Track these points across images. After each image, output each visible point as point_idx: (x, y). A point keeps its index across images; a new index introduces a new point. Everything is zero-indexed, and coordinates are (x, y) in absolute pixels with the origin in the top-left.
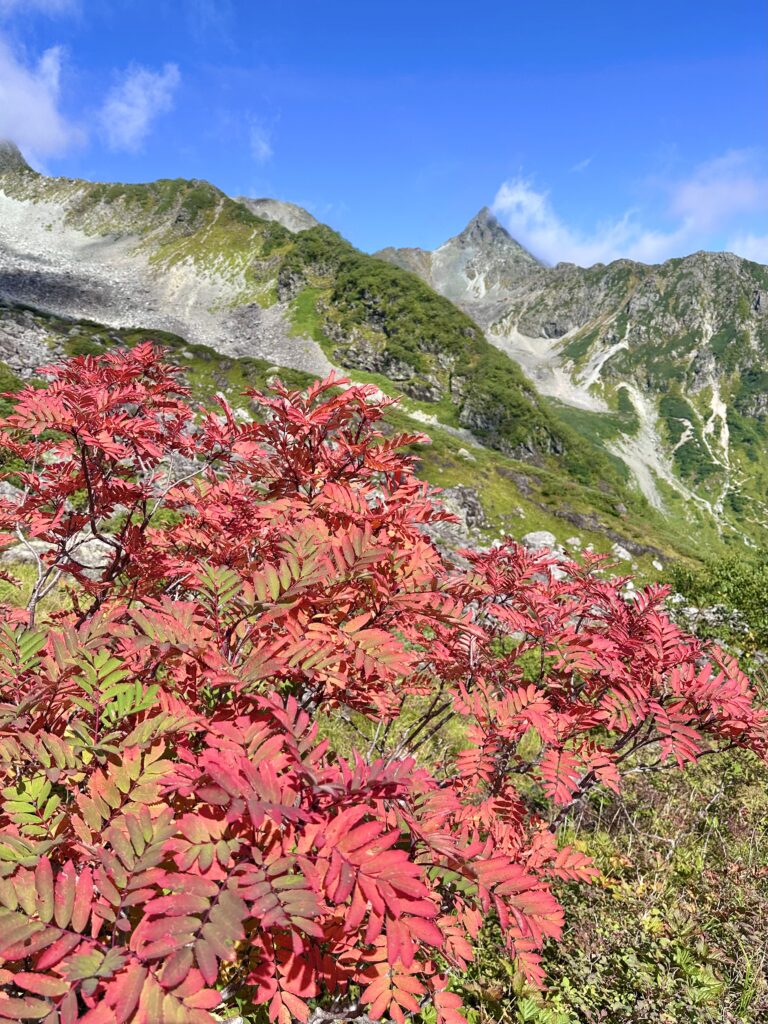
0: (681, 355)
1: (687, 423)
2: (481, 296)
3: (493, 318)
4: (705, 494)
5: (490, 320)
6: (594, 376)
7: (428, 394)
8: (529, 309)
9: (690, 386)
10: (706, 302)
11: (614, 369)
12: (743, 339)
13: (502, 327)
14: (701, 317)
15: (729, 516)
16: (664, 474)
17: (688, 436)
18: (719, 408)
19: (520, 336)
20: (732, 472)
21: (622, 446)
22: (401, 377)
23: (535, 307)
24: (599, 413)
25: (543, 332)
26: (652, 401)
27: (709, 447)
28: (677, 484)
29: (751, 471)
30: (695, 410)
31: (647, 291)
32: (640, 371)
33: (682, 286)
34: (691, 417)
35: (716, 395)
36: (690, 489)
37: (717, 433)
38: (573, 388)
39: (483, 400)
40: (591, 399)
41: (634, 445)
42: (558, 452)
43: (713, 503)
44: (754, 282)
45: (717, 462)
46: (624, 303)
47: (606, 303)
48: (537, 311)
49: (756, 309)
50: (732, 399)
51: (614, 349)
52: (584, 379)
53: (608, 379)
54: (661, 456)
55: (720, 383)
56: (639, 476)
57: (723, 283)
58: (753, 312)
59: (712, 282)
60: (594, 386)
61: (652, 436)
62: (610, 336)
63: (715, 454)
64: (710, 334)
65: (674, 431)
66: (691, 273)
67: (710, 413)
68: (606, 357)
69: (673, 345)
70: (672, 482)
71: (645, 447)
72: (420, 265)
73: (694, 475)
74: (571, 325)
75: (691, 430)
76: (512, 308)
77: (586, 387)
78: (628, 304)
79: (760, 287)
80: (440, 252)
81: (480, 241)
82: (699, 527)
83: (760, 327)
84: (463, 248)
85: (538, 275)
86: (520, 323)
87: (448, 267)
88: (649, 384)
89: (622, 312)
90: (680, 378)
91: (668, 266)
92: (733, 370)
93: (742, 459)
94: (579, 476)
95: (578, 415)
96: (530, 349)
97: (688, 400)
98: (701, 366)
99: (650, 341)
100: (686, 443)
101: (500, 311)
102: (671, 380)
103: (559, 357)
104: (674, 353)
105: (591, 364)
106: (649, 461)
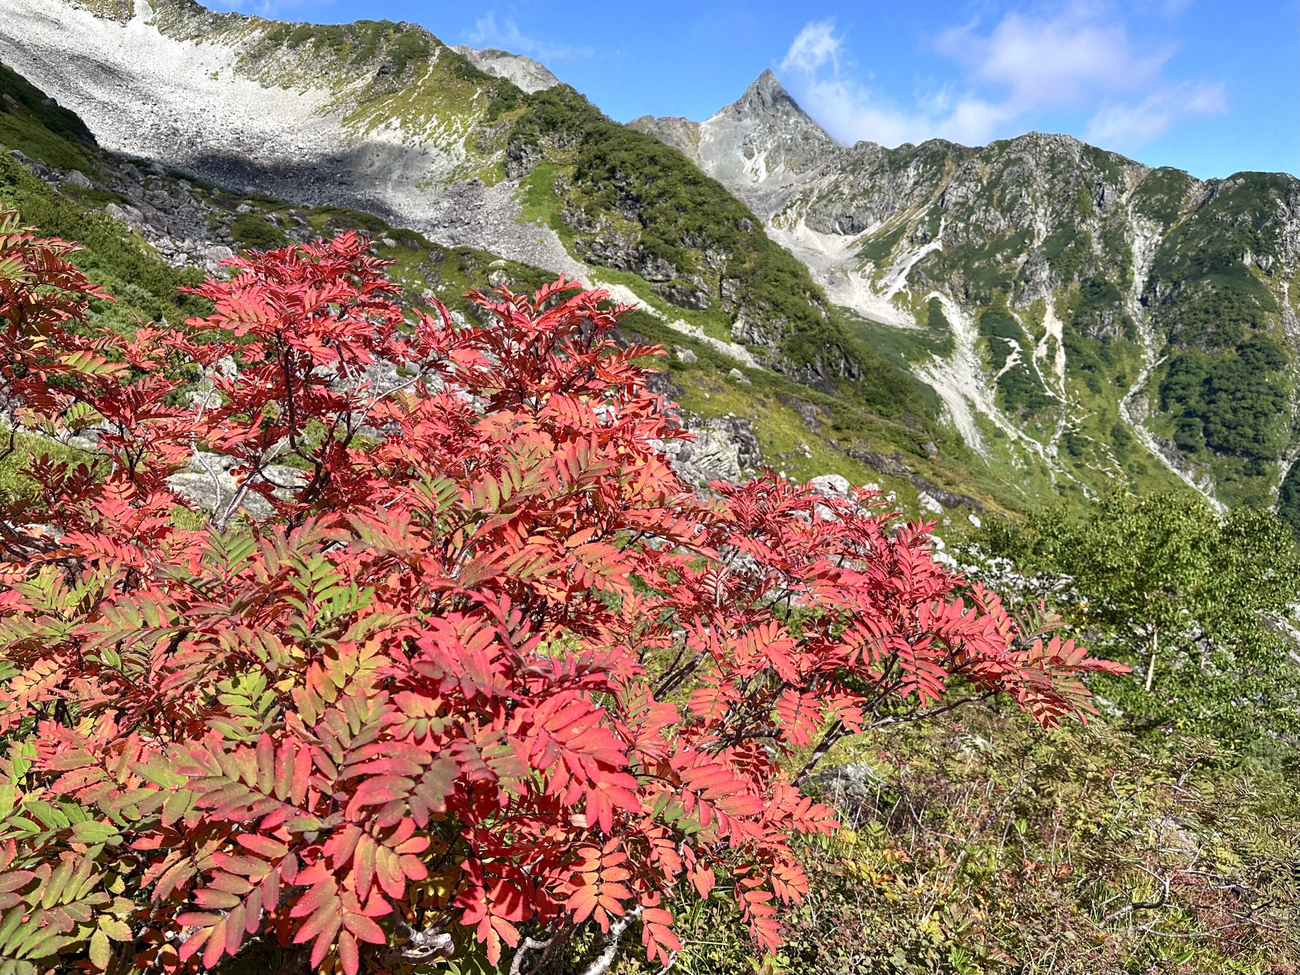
0: (1007, 260)
1: (1013, 344)
2: (761, 180)
3: (776, 208)
4: (1035, 432)
5: (771, 210)
6: (899, 284)
7: (693, 300)
8: (820, 198)
9: (1018, 298)
10: (1038, 194)
11: (924, 275)
12: (1084, 242)
13: (787, 219)
14: (1033, 213)
15: (1066, 461)
16: (984, 406)
17: (1015, 360)
18: (1054, 327)
19: (808, 230)
20: (1069, 406)
21: (933, 370)
22: (660, 277)
23: (827, 195)
24: (905, 330)
25: (837, 227)
26: (970, 315)
27: (1040, 374)
28: (1000, 420)
29: (1093, 405)
30: (1024, 328)
31: (966, 179)
32: (956, 277)
33: (1009, 175)
34: (1019, 336)
35: (1050, 309)
36: (1017, 426)
37: (1051, 356)
38: (873, 297)
39: (761, 309)
40: (895, 311)
41: (948, 369)
42: (853, 376)
43: (1045, 444)
44: (1098, 173)
45: (1050, 393)
46: (937, 193)
47: (916, 193)
48: (830, 201)
49: (1099, 205)
50: (1069, 316)
51: (923, 251)
52: (887, 286)
53: (916, 287)
54: (982, 384)
55: (1055, 295)
56: (953, 409)
57: (1060, 173)
58: (1097, 209)
59: (1047, 171)
60: (898, 296)
61: (970, 359)
62: (919, 234)
63: (1048, 384)
64: (1044, 234)
65: (998, 354)
66: (1021, 159)
67: (1044, 332)
68: (915, 260)
69: (998, 246)
70: (993, 415)
71: (962, 372)
72: (685, 139)
73: (1021, 409)
74: (871, 219)
75: (1019, 353)
76: (799, 196)
77: (889, 296)
78: (943, 194)
79: (1105, 179)
80: (712, 124)
81: (761, 112)
82: (1029, 473)
83: (1104, 227)
84: (740, 120)
85: (832, 156)
86: (808, 214)
87: (720, 142)
88: (967, 294)
89: (935, 204)
90: (1006, 288)
91: (993, 149)
92: (1071, 280)
93: (1082, 390)
94: (879, 407)
95: (878, 330)
96: (821, 248)
97: (1016, 316)
98: (1032, 274)
99: (969, 242)
100: (1012, 369)
101: (784, 200)
102: (994, 290)
103: (856, 259)
104: (999, 257)
105: (896, 268)
106: (966, 390)
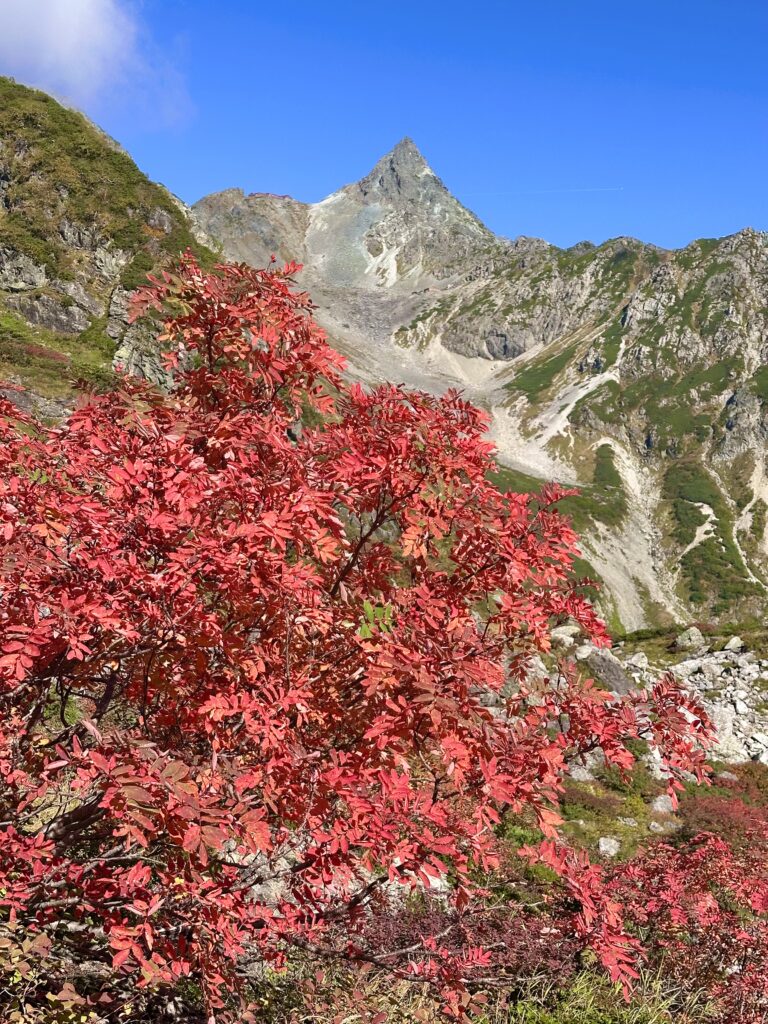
0: (705, 397)
1: (706, 510)
2: (389, 284)
3: (402, 319)
5: (396, 321)
6: (560, 424)
8: (464, 309)
9: (717, 449)
10: (752, 312)
11: (592, 414)
13: (416, 335)
14: (742, 336)
16: (661, 594)
17: (707, 533)
18: (763, 489)
19: (445, 351)
21: (594, 543)
22: (21, 285)
23: (474, 305)
25: (485, 348)
26: (652, 471)
27: (741, 553)
28: (682, 613)
30: (723, 490)
31: (657, 289)
32: (636, 419)
33: (714, 284)
34: (714, 501)
35: (760, 466)
37: (757, 529)
38: (522, 441)
40: (550, 461)
41: (615, 542)
45: (754, 580)
46: (619, 308)
47: (592, 307)
48: (477, 313)
51: (594, 382)
52: (542, 427)
53: (581, 430)
54: (661, 564)
55: (767, 446)
56: (618, 596)
59: (765, 281)
60: (557, 441)
61: (647, 530)
62: (591, 360)
63: (751, 566)
64: (757, 362)
65: (683, 522)
66: (730, 264)
67: (749, 495)
68: (582, 393)
69: (694, 379)
71: (634, 547)
72: (288, 225)
73: (712, 599)
74: (531, 340)
75: (713, 522)
76: (435, 305)
77: (544, 441)
78: (625, 310)
80: (326, 206)
81: (395, 194)
84: (366, 203)
85: (486, 256)
86: (447, 330)
87: (336, 232)
88: (648, 442)
89: (614, 322)
90: (701, 435)
91: (695, 250)
95: (520, 483)
96: (460, 374)
97: (713, 473)
98: (736, 417)
99: (656, 373)
100: (702, 543)
101: (414, 309)
102: (686, 438)
103: (505, 391)
104: (694, 393)
105: (557, 404)
106: (636, 570)
